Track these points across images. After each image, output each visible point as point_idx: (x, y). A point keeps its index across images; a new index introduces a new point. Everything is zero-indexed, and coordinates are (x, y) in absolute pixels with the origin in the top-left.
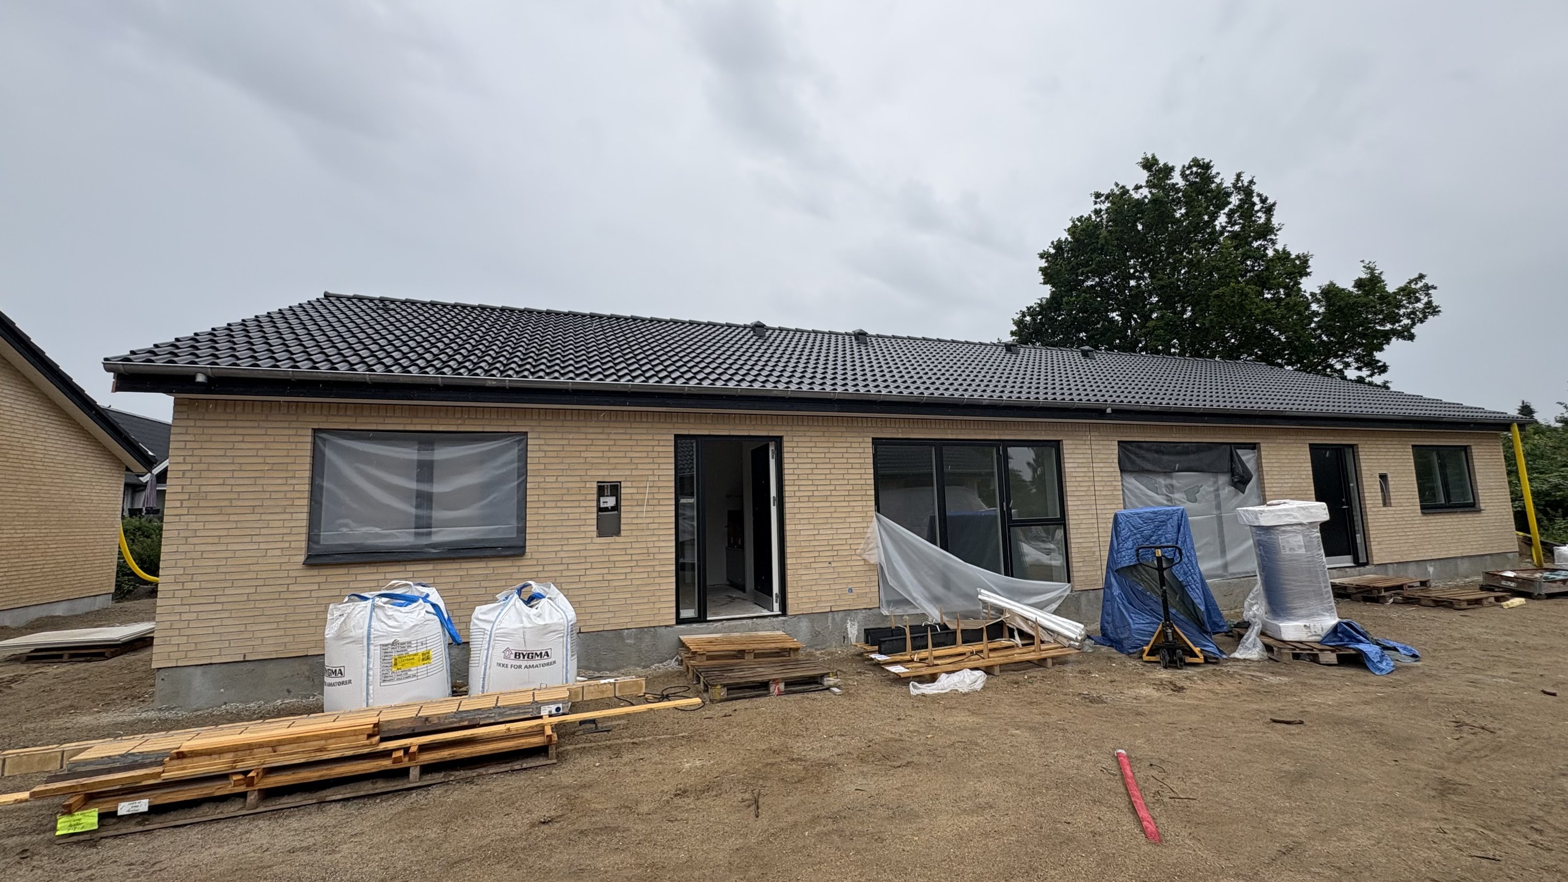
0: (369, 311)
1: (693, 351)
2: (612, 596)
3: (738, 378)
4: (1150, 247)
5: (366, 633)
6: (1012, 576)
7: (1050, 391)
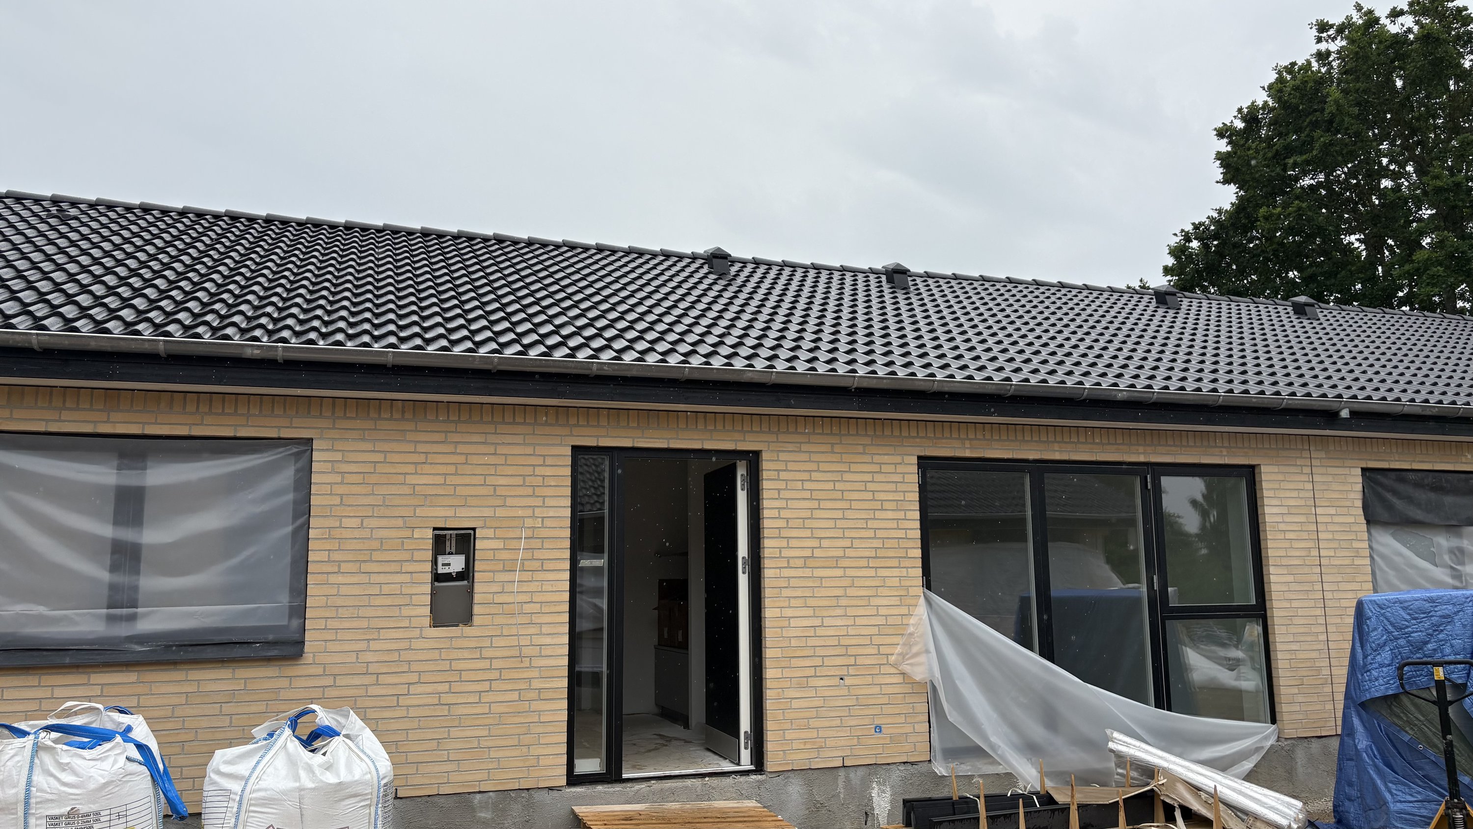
0: (33, 220)
1: (605, 300)
2: (455, 733)
3: (683, 348)
4: (1418, 119)
5: (22, 796)
6: (1169, 709)
7: (1237, 377)
